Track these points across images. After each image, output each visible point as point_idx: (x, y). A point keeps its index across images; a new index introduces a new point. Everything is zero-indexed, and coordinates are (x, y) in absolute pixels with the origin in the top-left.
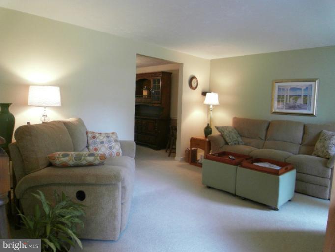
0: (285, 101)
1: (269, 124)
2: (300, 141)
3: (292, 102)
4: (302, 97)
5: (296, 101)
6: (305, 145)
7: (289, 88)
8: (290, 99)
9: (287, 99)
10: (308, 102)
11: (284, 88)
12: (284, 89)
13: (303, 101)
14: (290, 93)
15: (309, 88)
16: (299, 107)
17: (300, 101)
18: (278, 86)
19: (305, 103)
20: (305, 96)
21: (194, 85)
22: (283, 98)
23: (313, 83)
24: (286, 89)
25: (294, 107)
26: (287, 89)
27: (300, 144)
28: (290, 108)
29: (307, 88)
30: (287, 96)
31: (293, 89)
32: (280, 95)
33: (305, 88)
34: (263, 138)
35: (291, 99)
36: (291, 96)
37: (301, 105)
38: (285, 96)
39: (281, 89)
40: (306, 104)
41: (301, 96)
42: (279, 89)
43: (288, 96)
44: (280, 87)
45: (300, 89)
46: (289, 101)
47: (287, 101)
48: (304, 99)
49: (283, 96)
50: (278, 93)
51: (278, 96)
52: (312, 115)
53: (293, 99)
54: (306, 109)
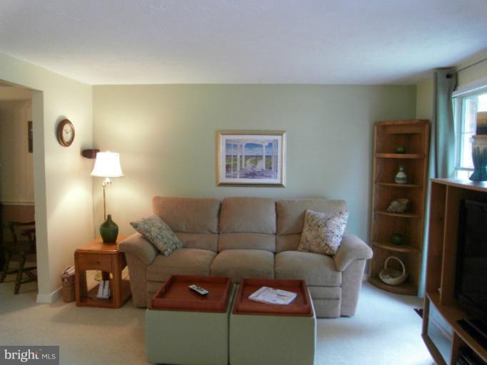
0: (238, 166)
1: (221, 205)
2: (274, 229)
3: (249, 166)
4: (264, 158)
5: (256, 164)
6: (282, 235)
7: (244, 144)
8: (246, 160)
9: (241, 162)
10: (273, 167)
11: (236, 143)
12: (235, 146)
13: (266, 165)
14: (246, 152)
15: (274, 145)
16: (262, 175)
17: (261, 165)
18: (227, 140)
19: (269, 167)
20: (268, 157)
21: (67, 137)
22: (235, 160)
23: (279, 138)
24: (239, 146)
25: (253, 175)
26: (241, 146)
27: (275, 234)
28: (247, 176)
29: (270, 145)
30: (241, 156)
31: (250, 146)
32: (231, 156)
33: (267, 144)
34: (215, 229)
35: (248, 161)
36: (247, 157)
37: (263, 170)
38: (238, 157)
39: (230, 145)
40: (271, 168)
41: (262, 156)
42: (228, 145)
43: (244, 157)
44: (229, 143)
45: (260, 146)
46: (246, 165)
47: (241, 165)
48: (266, 161)
49: (236, 156)
50: (227, 151)
51: (227, 156)
52: (280, 185)
53: (251, 162)
54: (270, 177)
